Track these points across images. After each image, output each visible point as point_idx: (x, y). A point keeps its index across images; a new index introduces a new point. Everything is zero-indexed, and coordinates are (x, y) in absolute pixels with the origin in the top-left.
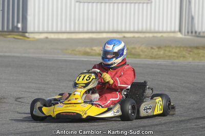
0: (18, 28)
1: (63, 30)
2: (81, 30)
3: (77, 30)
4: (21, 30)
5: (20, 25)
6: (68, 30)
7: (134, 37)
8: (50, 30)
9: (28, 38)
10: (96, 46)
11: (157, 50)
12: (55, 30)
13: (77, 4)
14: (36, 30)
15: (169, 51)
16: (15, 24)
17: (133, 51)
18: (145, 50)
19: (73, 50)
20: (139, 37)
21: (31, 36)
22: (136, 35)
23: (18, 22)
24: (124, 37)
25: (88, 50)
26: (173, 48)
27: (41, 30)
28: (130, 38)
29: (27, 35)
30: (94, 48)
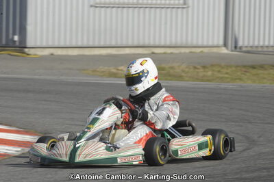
0: (15, 41)
1: (74, 44)
2: (97, 44)
3: (91, 44)
4: (17, 44)
5: (16, 38)
6: (80, 44)
7: (165, 53)
8: (56, 44)
9: (28, 55)
11: (202, 70)
12: (62, 44)
14: (38, 44)
15: (219, 71)
16: (11, 36)
17: (171, 71)
18: (187, 70)
19: (95, 71)
20: (172, 53)
21: (32, 51)
22: (169, 51)
23: (14, 34)
24: (153, 53)
25: (113, 70)
26: (223, 68)
27: (44, 44)
28: (160, 54)
29: (26, 50)
30: (121, 68)
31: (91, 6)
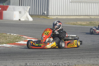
0: (45, 14)
1: (64, 15)
2: (72, 15)
3: (70, 15)
4: (46, 14)
5: (45, 12)
6: (66, 15)
7: (95, 18)
8: (58, 15)
9: (49, 18)
10: (79, 21)
12: (60, 15)
13: (70, 3)
14: (53, 14)
16: (44, 12)
17: (95, 23)
19: (69, 23)
20: (97, 18)
21: (50, 17)
22: (96, 17)
23: (45, 11)
24: (91, 18)
25: (75, 23)
27: (55, 15)
28: (93, 18)
29: (48, 16)
30: (78, 22)
31: (70, 2)
